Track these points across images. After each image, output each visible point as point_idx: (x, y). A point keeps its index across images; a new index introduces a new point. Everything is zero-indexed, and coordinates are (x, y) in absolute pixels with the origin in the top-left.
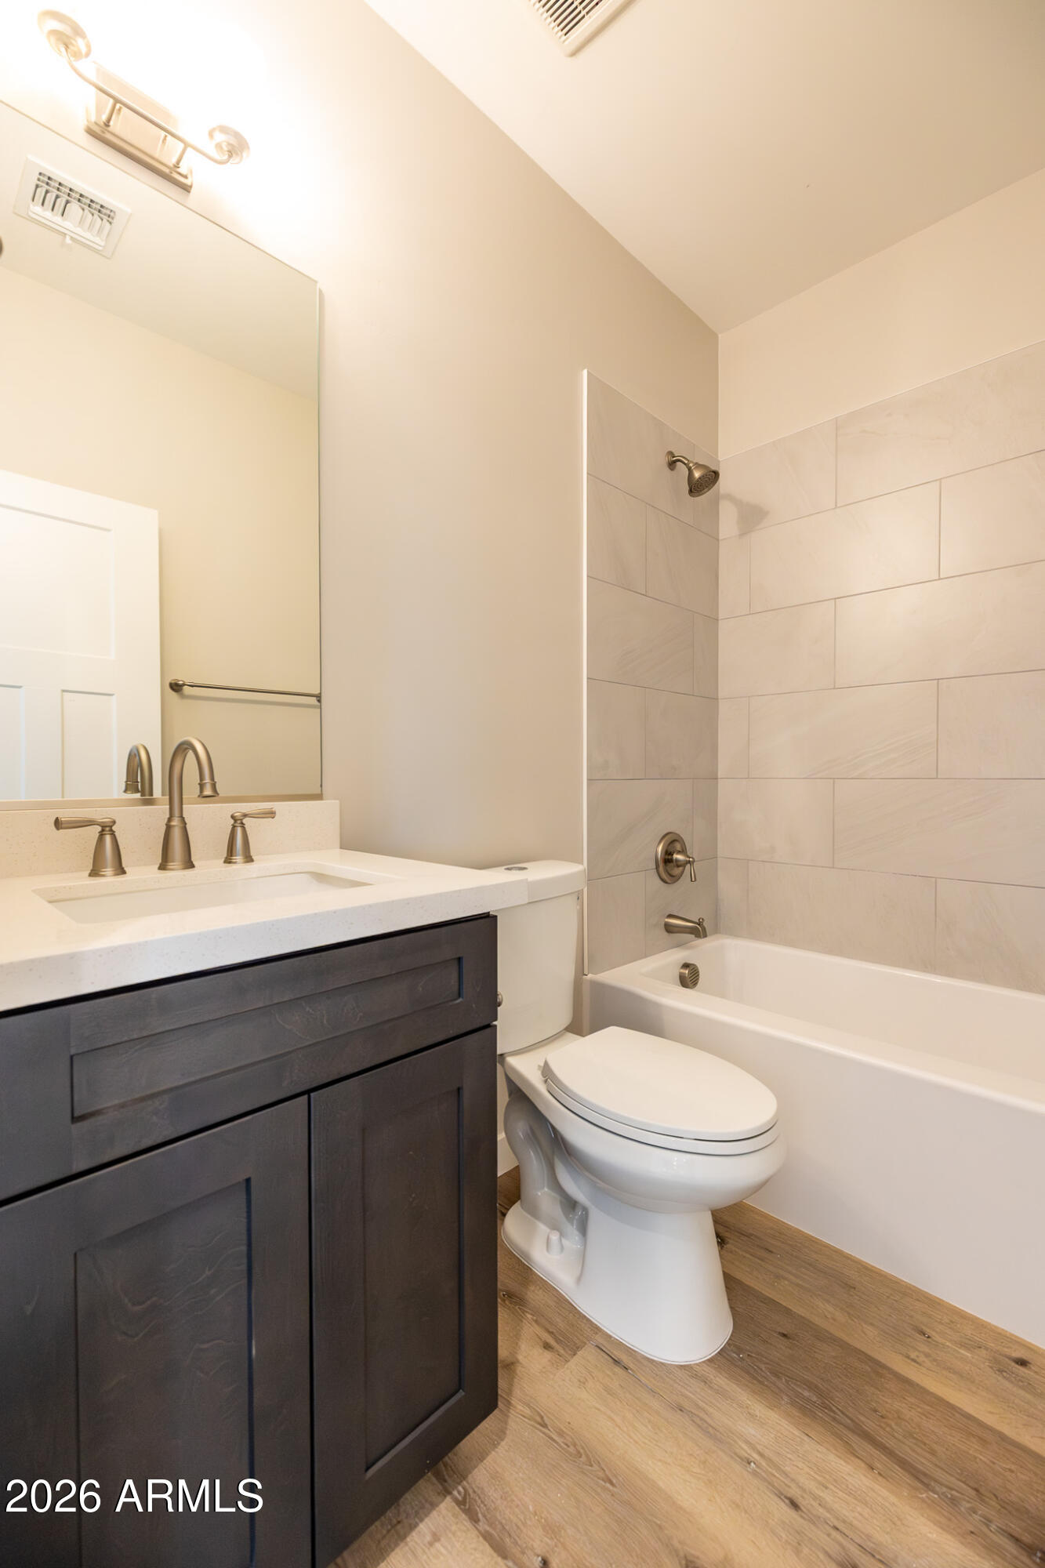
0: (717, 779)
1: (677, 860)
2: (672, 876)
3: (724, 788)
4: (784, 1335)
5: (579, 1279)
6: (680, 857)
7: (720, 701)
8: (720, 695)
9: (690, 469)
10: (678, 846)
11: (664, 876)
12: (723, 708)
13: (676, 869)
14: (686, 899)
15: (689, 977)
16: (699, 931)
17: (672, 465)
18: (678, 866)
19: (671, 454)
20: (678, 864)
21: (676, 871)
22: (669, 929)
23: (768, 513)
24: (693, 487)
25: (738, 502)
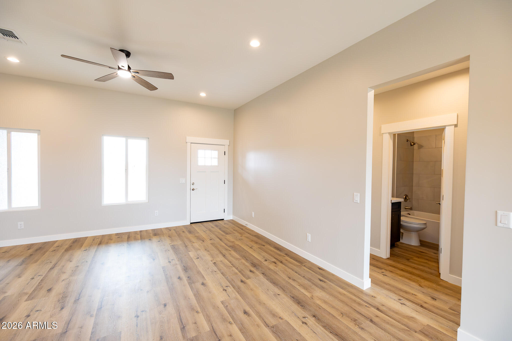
0: (413, 186)
2: (406, 201)
3: (414, 188)
8: (414, 173)
9: (411, 143)
10: (407, 196)
11: (405, 201)
12: (414, 176)
14: (408, 204)
16: (411, 209)
17: (407, 141)
19: (407, 139)
20: (407, 199)
22: (405, 208)
23: (423, 147)
24: (411, 145)
25: (417, 144)
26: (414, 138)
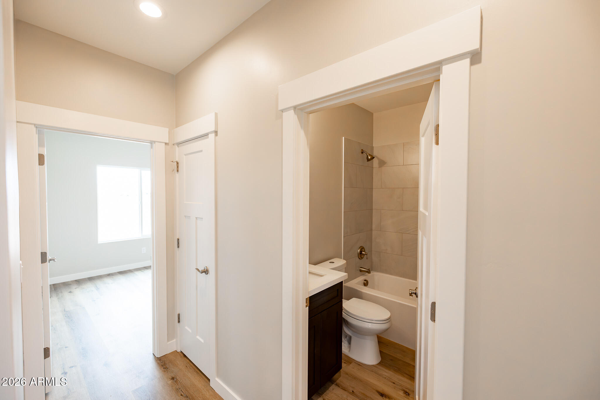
0: (372, 230)
1: (363, 254)
2: (361, 257)
3: (374, 233)
4: (391, 360)
5: (349, 351)
6: (364, 253)
7: (373, 210)
8: (373, 208)
9: (367, 155)
10: (363, 250)
11: (360, 258)
12: (374, 211)
13: (362, 256)
14: (365, 263)
15: (366, 283)
16: (369, 272)
17: (362, 153)
18: (363, 255)
19: (362, 150)
20: (364, 255)
21: (363, 256)
22: (361, 271)
23: (386, 163)
24: (368, 160)
25: (378, 158)
26: (372, 148)
